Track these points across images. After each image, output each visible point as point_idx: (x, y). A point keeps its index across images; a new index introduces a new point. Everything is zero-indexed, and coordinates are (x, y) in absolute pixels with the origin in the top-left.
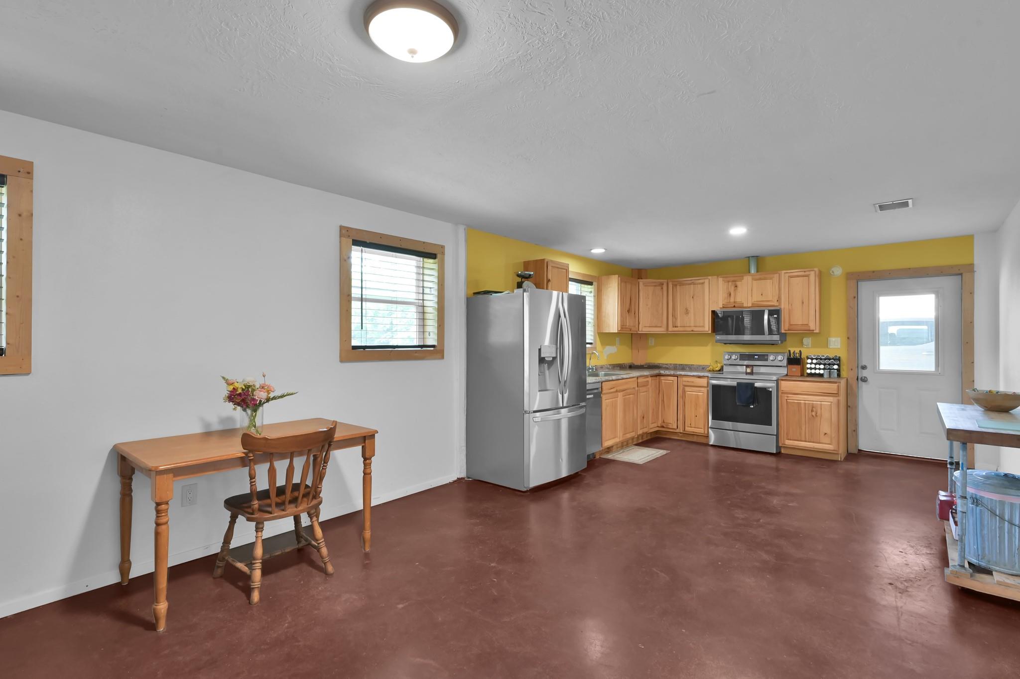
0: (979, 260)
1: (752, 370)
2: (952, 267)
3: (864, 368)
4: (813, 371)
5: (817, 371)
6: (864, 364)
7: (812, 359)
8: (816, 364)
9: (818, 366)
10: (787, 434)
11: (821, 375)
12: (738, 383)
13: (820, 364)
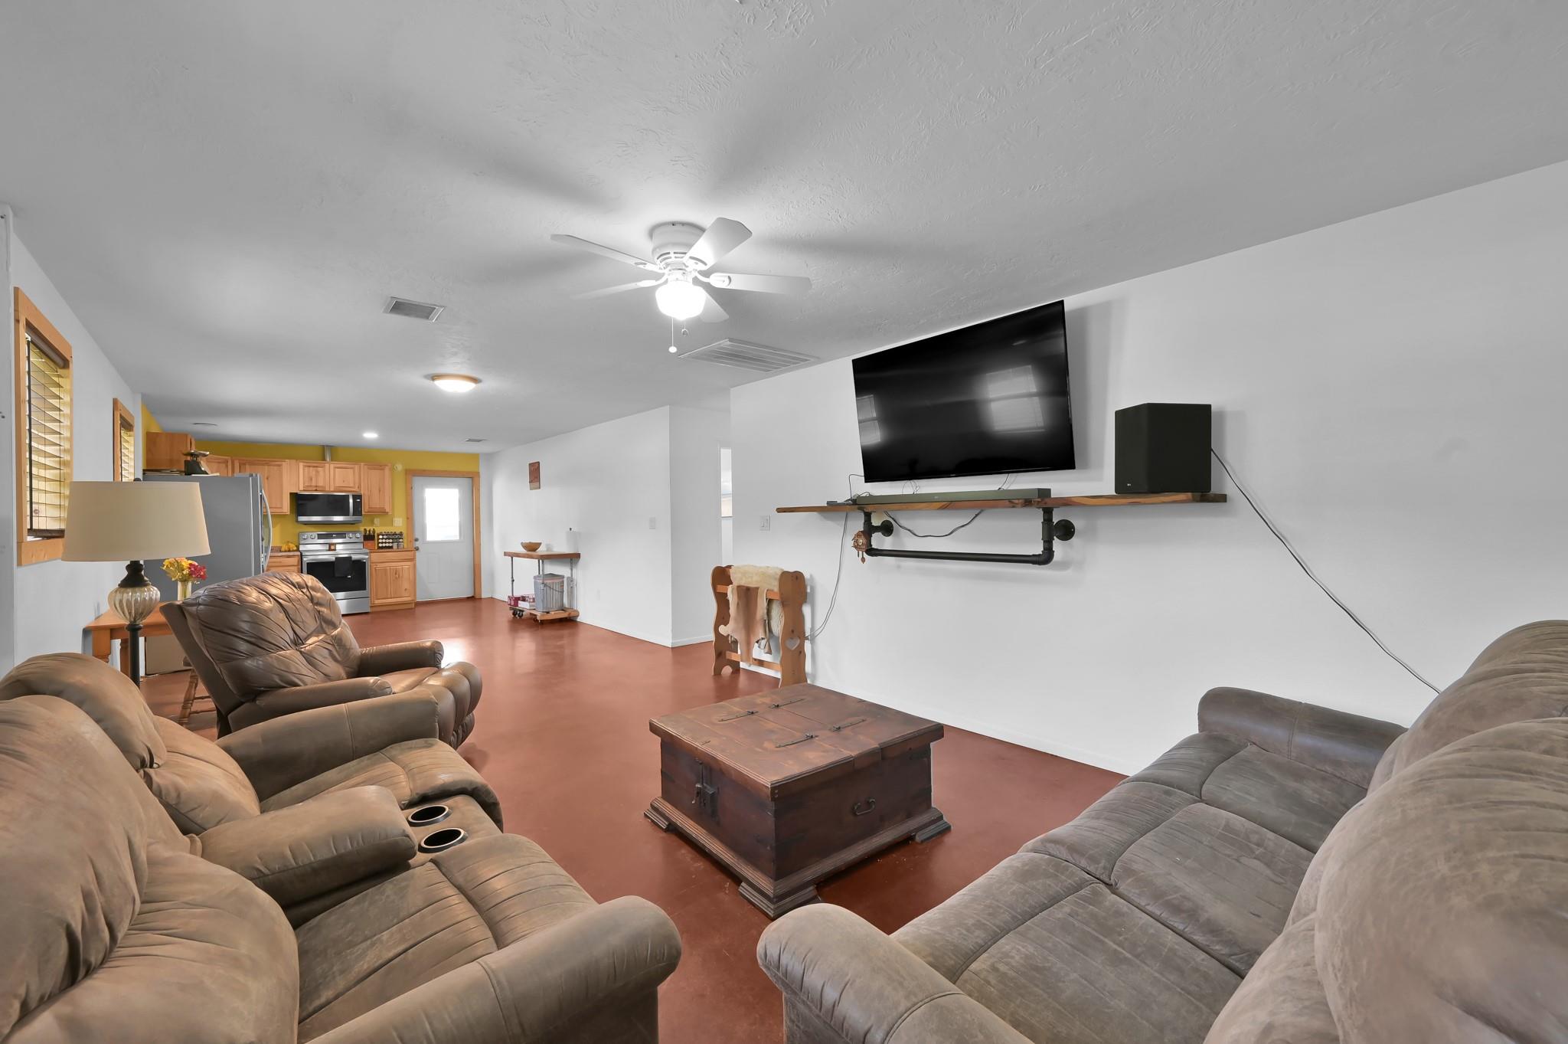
0: (482, 471)
1: (330, 547)
2: (468, 473)
3: (416, 540)
4: (384, 545)
5: (387, 545)
6: (417, 537)
7: (383, 535)
8: (386, 539)
9: (387, 541)
10: (376, 595)
11: (391, 547)
12: (336, 558)
13: (389, 539)
